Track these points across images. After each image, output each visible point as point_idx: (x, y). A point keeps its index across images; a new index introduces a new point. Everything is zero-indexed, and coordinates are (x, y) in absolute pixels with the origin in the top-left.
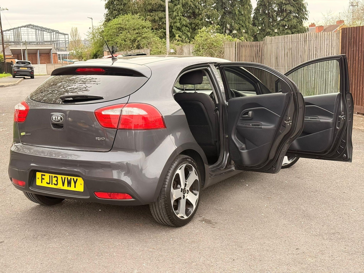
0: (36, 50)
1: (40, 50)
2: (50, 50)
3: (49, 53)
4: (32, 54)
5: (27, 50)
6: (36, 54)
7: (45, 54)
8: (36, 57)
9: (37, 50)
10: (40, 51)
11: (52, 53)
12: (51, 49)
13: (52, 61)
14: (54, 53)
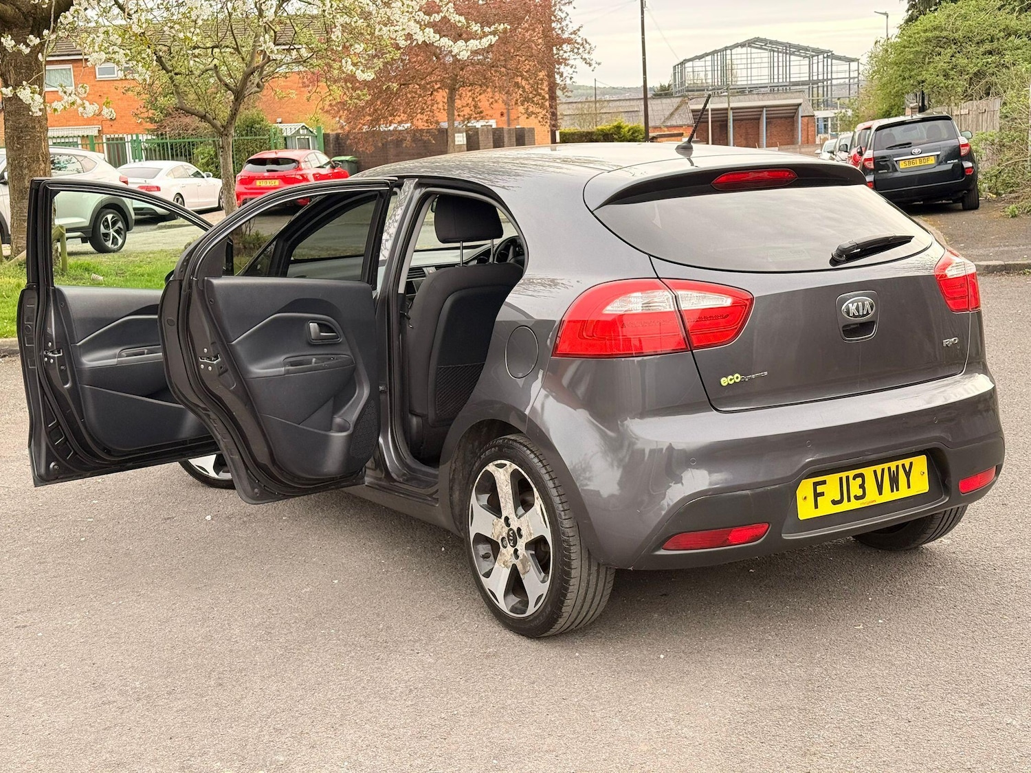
0: (759, 109)
1: (769, 109)
2: (797, 107)
3: (792, 114)
4: (747, 122)
5: (732, 109)
6: (757, 121)
7: (781, 118)
8: (759, 128)
9: (761, 109)
10: (769, 112)
11: (800, 115)
12: (800, 104)
13: (798, 138)
14: (807, 115)
